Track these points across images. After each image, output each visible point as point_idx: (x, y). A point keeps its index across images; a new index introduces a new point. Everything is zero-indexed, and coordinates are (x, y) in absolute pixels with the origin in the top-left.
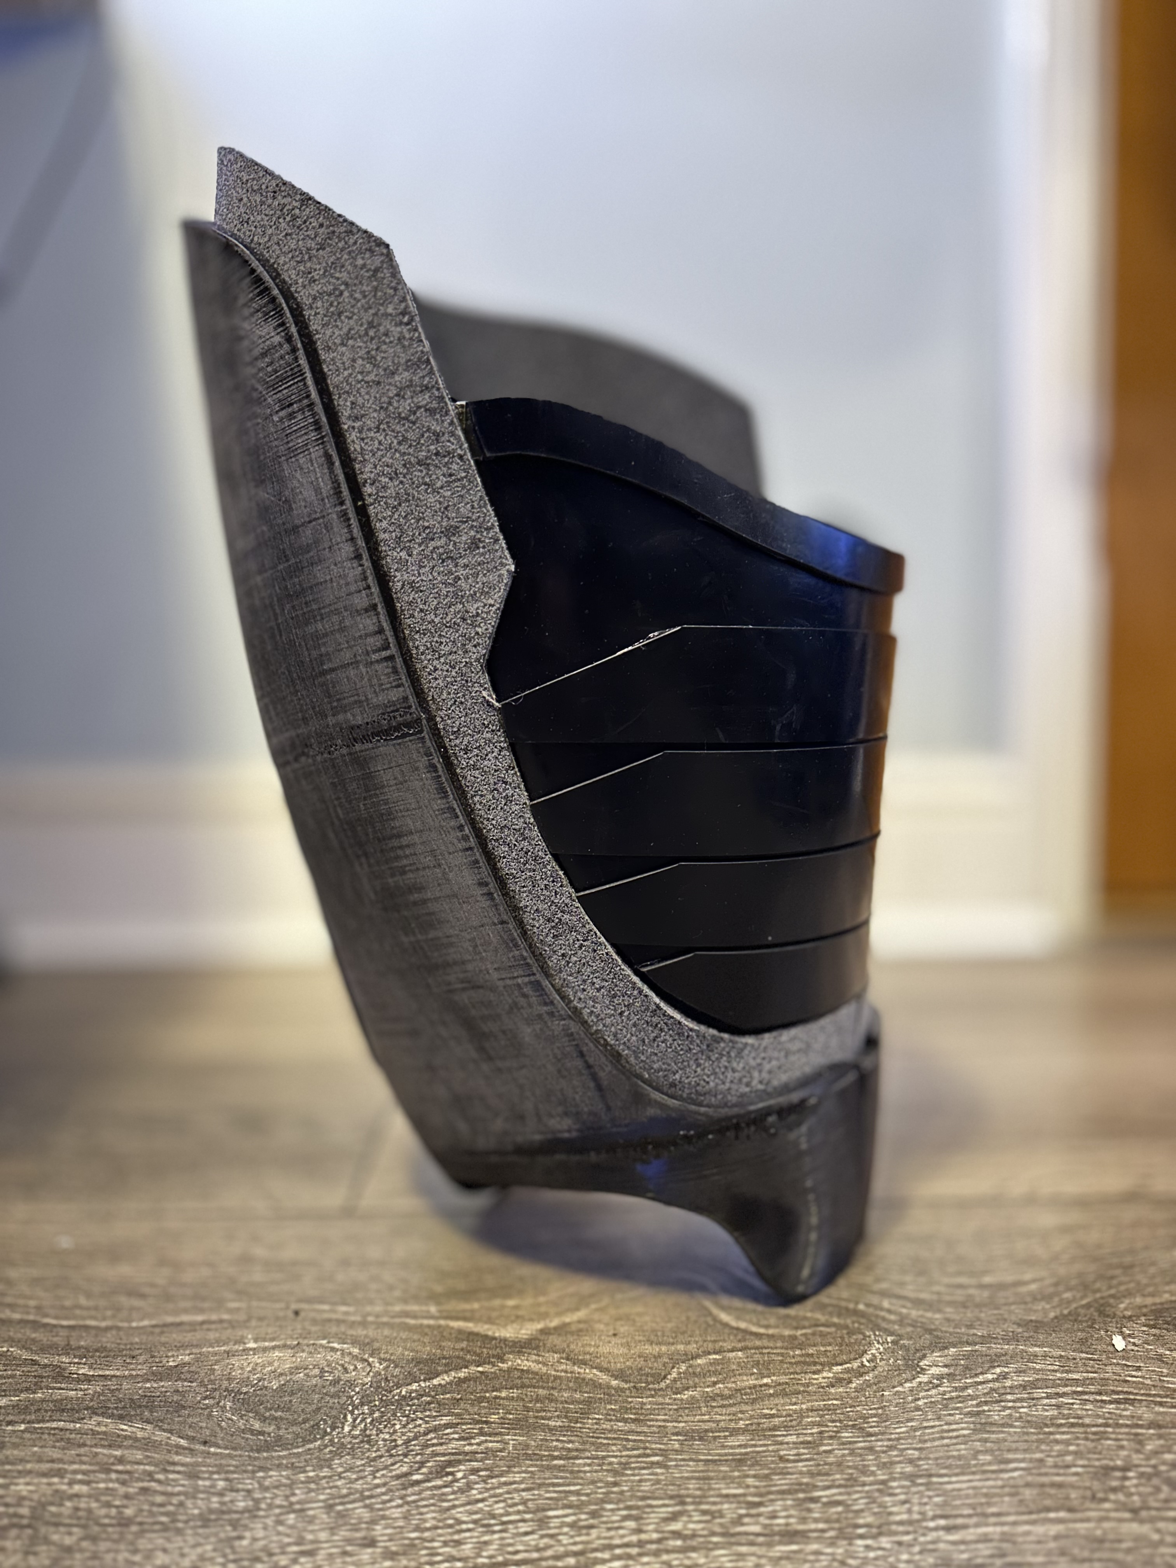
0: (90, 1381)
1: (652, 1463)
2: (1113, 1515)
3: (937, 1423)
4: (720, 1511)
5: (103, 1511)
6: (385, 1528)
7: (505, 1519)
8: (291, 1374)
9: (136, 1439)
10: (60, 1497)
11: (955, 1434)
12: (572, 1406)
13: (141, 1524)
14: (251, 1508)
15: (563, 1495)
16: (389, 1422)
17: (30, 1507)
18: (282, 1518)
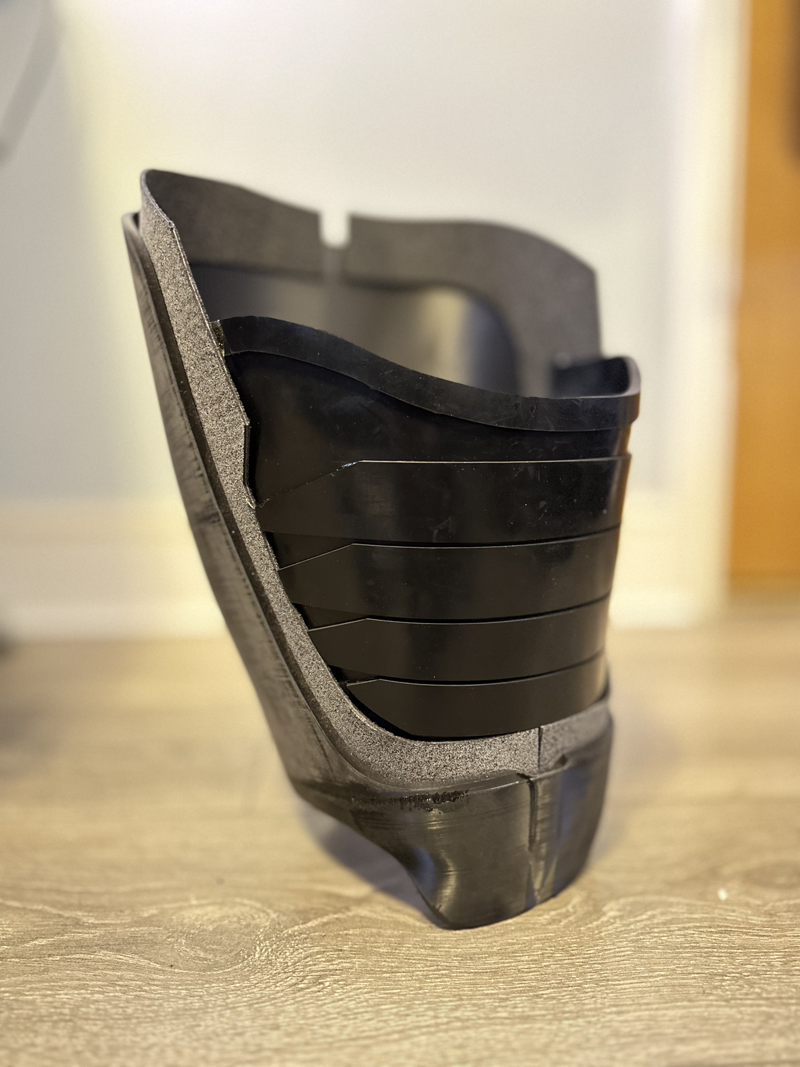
0: (96, 927)
1: (443, 975)
2: (714, 1003)
3: (612, 947)
4: (483, 1004)
5: (114, 1011)
6: (285, 1018)
7: (356, 1011)
8: (220, 921)
9: (129, 965)
10: (87, 1002)
11: (623, 954)
12: (393, 939)
13: (138, 1018)
14: (203, 1007)
15: (389, 995)
16: (282, 951)
17: (69, 1008)
18: (223, 1012)
